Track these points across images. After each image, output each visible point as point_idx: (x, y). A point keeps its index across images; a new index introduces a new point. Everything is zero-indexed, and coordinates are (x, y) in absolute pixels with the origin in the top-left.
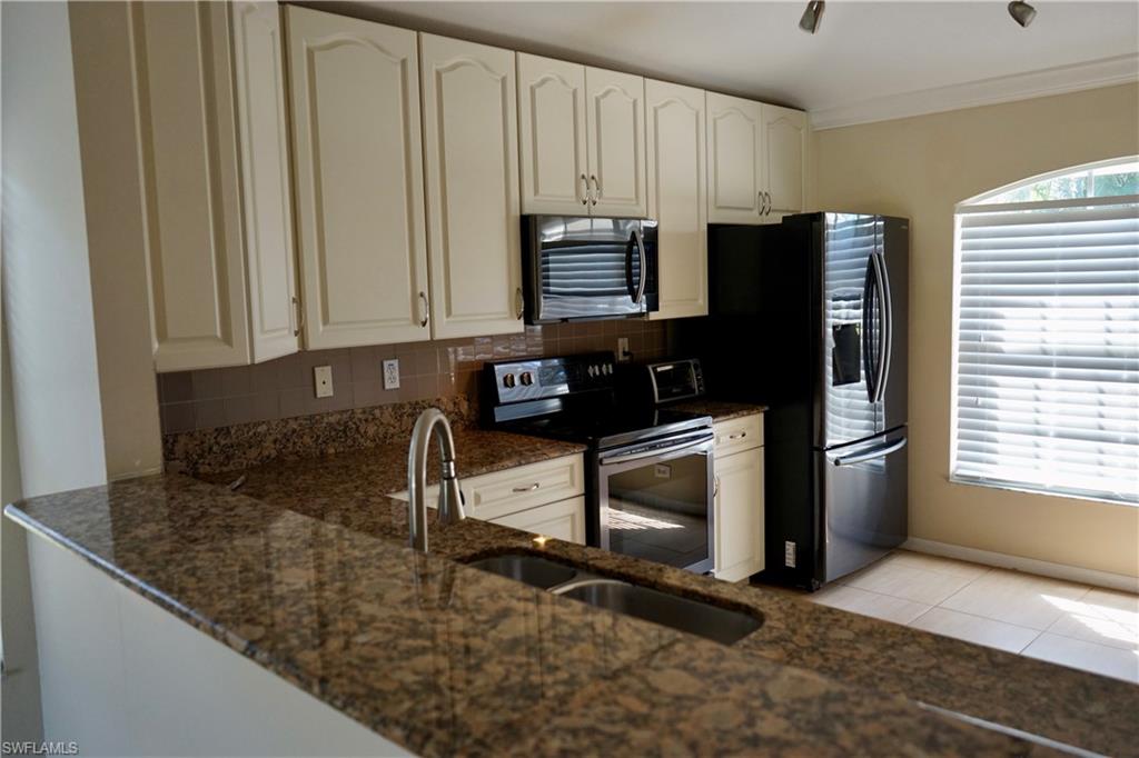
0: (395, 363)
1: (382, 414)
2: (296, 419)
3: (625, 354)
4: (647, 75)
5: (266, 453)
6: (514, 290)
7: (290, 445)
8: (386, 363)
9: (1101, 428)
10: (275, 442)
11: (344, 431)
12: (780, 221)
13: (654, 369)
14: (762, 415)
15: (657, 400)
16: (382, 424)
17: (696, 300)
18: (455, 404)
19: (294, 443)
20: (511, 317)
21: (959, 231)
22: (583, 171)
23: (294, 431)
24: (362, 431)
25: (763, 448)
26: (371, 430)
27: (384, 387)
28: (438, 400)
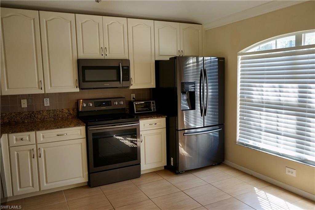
0: (48, 99)
1: (43, 113)
2: (15, 113)
3: (133, 98)
4: (128, 17)
5: (5, 121)
6: (75, 80)
7: (13, 119)
8: (45, 99)
9: (278, 130)
10: (8, 118)
11: (30, 117)
12: (169, 59)
13: (135, 103)
14: (165, 119)
15: (135, 112)
16: (43, 115)
17: (151, 83)
18: (68, 111)
19: (14, 119)
20: (75, 87)
21: (240, 61)
22: (102, 46)
23: (14, 116)
24: (36, 117)
25: (165, 129)
26: (39, 116)
27: (44, 105)
28: (63, 109)
